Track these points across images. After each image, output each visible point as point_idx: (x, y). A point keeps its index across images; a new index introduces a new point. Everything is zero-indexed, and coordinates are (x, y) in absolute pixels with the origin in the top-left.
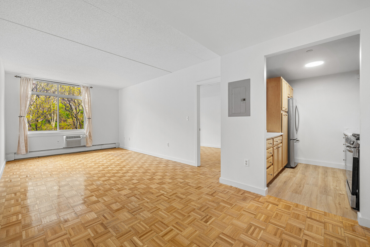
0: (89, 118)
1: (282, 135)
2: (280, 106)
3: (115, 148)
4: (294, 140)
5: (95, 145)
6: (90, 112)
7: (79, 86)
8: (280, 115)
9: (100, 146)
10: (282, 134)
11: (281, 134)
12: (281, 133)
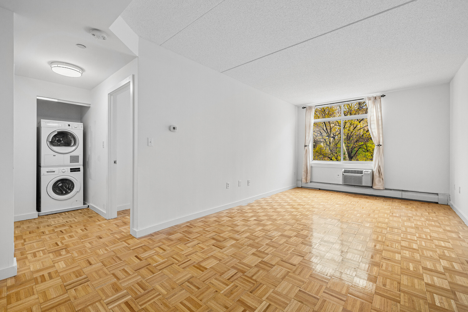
0: (378, 145)
3: (437, 203)
5: (391, 190)
6: (381, 135)
7: (363, 99)
9: (401, 192)
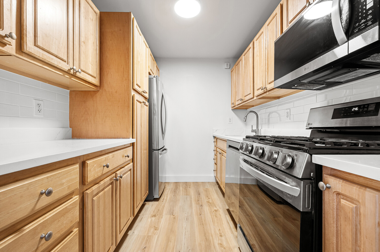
1: (133, 144)
2: (129, 80)
4: (159, 150)
8: (129, 99)
10: (134, 140)
11: (131, 141)
12: (131, 139)
